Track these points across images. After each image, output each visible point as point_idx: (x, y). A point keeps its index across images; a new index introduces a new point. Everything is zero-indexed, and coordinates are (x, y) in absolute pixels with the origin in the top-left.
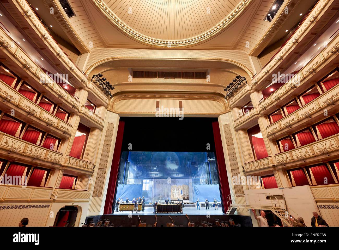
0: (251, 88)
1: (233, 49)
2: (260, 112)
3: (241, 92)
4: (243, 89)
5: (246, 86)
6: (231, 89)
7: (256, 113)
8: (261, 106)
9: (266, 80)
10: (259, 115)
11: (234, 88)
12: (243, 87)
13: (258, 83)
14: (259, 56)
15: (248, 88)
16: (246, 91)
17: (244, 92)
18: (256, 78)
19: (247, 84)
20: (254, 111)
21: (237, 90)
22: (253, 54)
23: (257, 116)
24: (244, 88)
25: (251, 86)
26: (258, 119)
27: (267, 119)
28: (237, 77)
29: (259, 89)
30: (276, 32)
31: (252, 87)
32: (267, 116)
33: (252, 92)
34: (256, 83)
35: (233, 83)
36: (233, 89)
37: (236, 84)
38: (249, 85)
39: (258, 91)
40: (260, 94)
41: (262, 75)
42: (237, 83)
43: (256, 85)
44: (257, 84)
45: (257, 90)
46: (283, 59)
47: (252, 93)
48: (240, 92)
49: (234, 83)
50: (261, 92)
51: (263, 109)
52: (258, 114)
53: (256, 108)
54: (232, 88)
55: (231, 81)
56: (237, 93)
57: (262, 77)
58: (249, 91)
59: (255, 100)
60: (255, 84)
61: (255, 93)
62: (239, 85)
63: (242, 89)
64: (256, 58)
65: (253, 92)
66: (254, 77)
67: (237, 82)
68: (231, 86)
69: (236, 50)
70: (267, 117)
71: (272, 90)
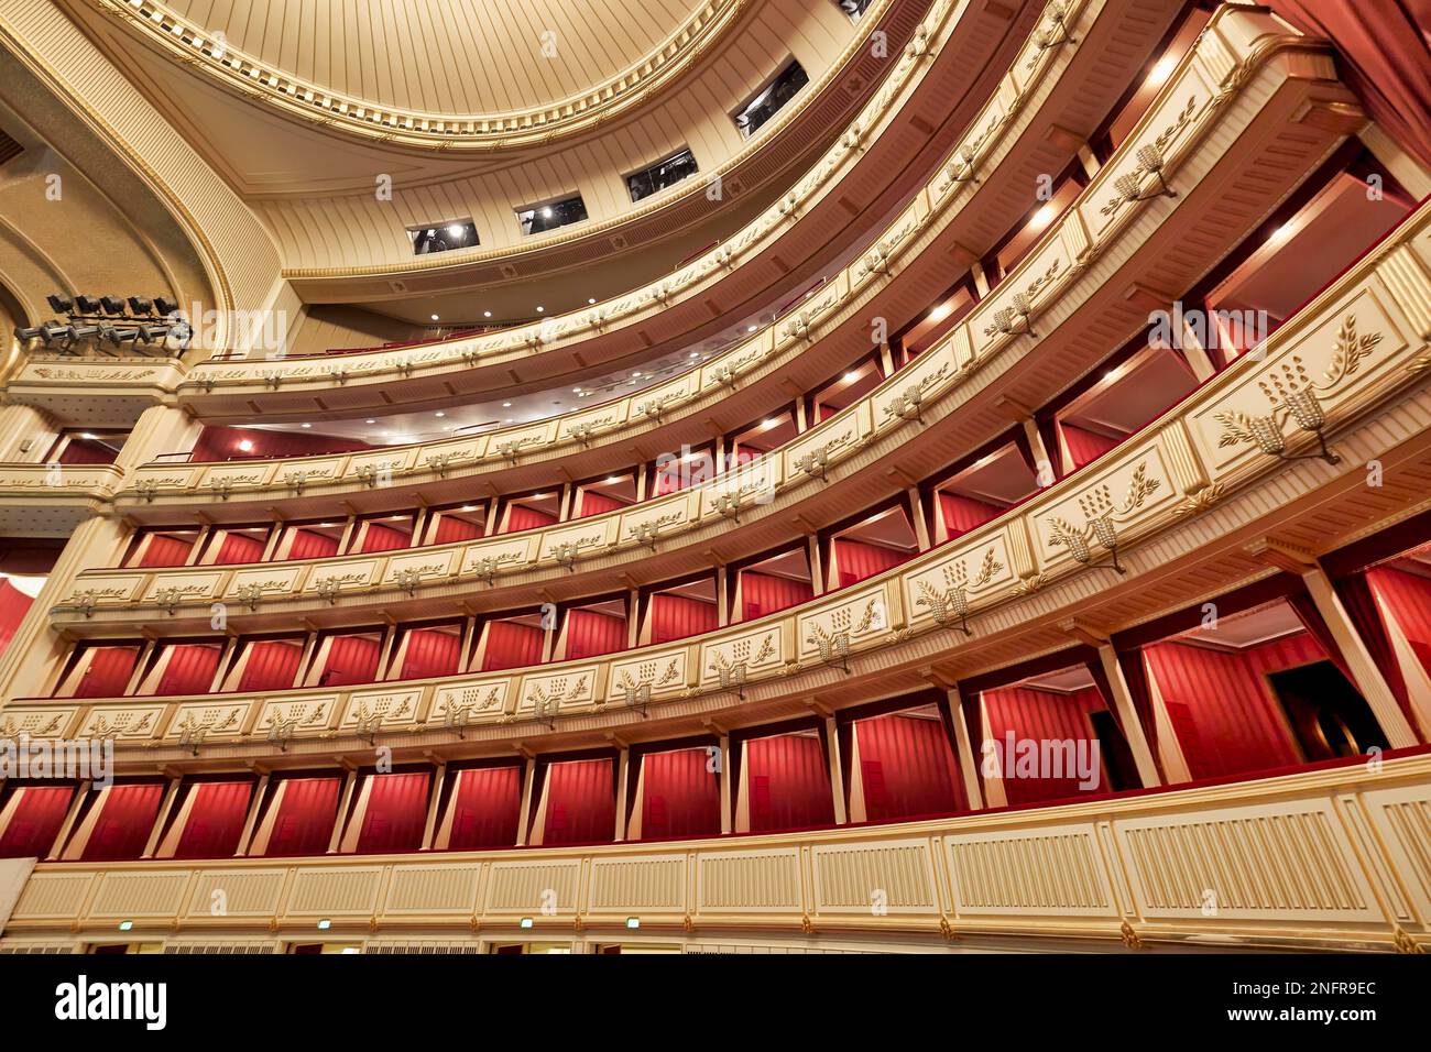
0: (174, 387)
1: (248, 199)
2: (120, 496)
3: (124, 370)
4: (143, 364)
5: (167, 364)
6: (90, 321)
7: (98, 492)
8: (145, 475)
9: (251, 403)
10: (106, 508)
11: (106, 332)
12: (151, 360)
13: (216, 391)
14: (314, 311)
15: (166, 374)
16: (147, 379)
17: (134, 381)
18: (226, 368)
19: (176, 361)
20: (99, 480)
21: (111, 346)
22: (299, 285)
23: (91, 503)
24: (149, 364)
25: (183, 380)
26: (90, 518)
27: (125, 536)
28: (159, 303)
29: (202, 412)
30: (405, 294)
31: (181, 387)
32: (135, 527)
33: (165, 404)
34: (210, 385)
35: (120, 308)
36: (99, 331)
37: (129, 322)
38: (179, 368)
39: (191, 414)
40: (189, 429)
41: (253, 377)
42: (138, 323)
43: (204, 391)
44: (208, 391)
45: (192, 412)
46: (346, 385)
47: (162, 407)
48: (119, 368)
49: (128, 311)
50: (199, 428)
51: (140, 494)
52: (103, 500)
53: (120, 472)
54: (97, 321)
55: (119, 295)
56: (103, 359)
57: (245, 384)
58: (156, 393)
59: (147, 441)
60: (200, 385)
61: (176, 416)
62: (140, 340)
63: (139, 359)
64: (300, 305)
65: (169, 406)
66: (227, 357)
67: (144, 316)
68: (102, 309)
69: (256, 213)
70: (134, 530)
71: (246, 446)
